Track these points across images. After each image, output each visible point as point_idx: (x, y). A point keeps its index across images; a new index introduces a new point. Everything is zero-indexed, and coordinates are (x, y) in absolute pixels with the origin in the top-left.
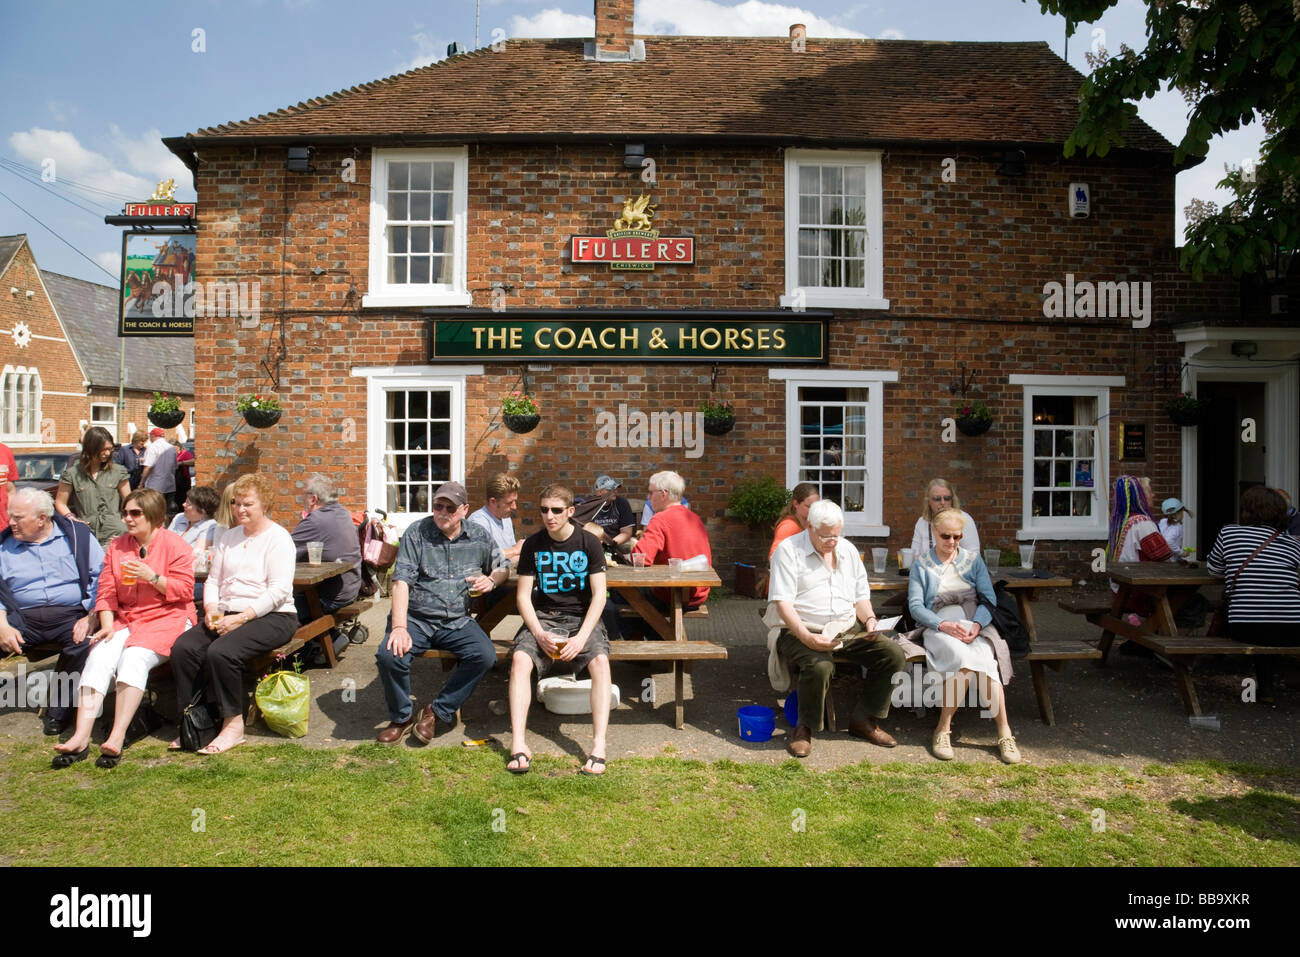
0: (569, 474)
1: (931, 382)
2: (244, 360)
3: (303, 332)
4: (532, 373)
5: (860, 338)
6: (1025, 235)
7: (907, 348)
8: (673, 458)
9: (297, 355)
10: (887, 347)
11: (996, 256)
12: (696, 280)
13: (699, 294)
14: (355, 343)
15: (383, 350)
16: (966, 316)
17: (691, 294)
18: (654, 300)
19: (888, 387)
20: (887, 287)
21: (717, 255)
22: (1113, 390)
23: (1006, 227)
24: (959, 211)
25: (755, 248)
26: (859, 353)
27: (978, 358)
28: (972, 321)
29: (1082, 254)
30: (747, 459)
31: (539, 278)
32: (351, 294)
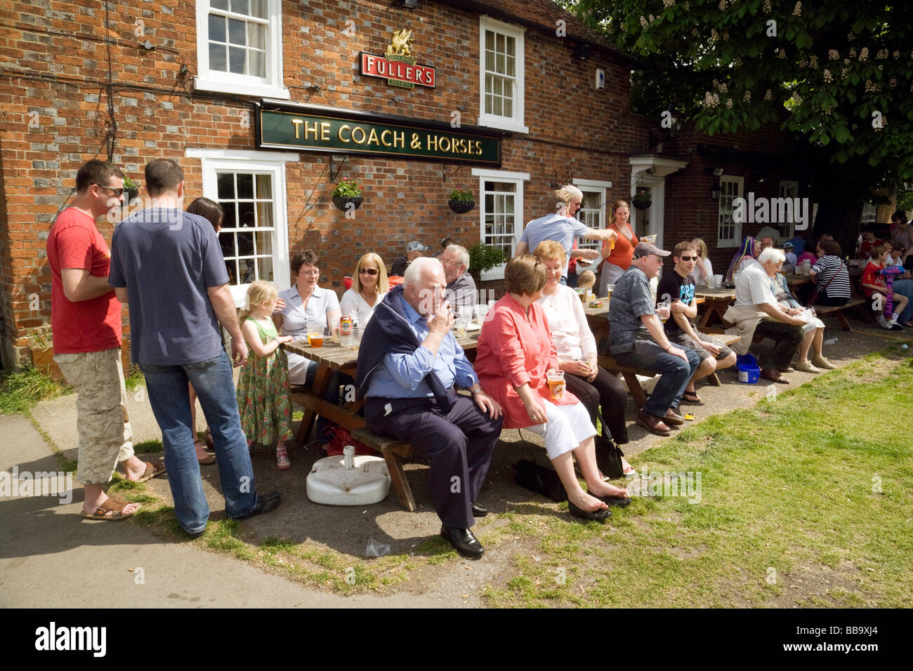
0: (362, 244)
1: (543, 181)
2: (67, 132)
3: (133, 108)
4: (336, 163)
5: (514, 150)
6: (580, 96)
7: (535, 159)
8: (424, 231)
9: (129, 132)
10: (525, 158)
11: (569, 106)
12: (435, 100)
13: (437, 111)
14: (188, 123)
15: (215, 133)
16: (557, 142)
17: (432, 111)
18: (411, 112)
19: (526, 183)
20: (526, 119)
21: (446, 84)
22: (608, 189)
23: (573, 90)
24: (556, 76)
25: (464, 82)
26: (513, 161)
27: (561, 167)
28: (560, 145)
29: (600, 110)
30: (462, 230)
31: (338, 83)
32: (182, 75)
